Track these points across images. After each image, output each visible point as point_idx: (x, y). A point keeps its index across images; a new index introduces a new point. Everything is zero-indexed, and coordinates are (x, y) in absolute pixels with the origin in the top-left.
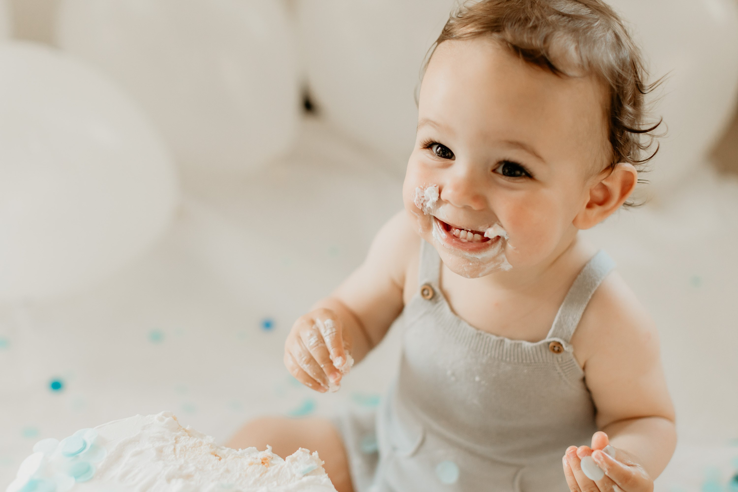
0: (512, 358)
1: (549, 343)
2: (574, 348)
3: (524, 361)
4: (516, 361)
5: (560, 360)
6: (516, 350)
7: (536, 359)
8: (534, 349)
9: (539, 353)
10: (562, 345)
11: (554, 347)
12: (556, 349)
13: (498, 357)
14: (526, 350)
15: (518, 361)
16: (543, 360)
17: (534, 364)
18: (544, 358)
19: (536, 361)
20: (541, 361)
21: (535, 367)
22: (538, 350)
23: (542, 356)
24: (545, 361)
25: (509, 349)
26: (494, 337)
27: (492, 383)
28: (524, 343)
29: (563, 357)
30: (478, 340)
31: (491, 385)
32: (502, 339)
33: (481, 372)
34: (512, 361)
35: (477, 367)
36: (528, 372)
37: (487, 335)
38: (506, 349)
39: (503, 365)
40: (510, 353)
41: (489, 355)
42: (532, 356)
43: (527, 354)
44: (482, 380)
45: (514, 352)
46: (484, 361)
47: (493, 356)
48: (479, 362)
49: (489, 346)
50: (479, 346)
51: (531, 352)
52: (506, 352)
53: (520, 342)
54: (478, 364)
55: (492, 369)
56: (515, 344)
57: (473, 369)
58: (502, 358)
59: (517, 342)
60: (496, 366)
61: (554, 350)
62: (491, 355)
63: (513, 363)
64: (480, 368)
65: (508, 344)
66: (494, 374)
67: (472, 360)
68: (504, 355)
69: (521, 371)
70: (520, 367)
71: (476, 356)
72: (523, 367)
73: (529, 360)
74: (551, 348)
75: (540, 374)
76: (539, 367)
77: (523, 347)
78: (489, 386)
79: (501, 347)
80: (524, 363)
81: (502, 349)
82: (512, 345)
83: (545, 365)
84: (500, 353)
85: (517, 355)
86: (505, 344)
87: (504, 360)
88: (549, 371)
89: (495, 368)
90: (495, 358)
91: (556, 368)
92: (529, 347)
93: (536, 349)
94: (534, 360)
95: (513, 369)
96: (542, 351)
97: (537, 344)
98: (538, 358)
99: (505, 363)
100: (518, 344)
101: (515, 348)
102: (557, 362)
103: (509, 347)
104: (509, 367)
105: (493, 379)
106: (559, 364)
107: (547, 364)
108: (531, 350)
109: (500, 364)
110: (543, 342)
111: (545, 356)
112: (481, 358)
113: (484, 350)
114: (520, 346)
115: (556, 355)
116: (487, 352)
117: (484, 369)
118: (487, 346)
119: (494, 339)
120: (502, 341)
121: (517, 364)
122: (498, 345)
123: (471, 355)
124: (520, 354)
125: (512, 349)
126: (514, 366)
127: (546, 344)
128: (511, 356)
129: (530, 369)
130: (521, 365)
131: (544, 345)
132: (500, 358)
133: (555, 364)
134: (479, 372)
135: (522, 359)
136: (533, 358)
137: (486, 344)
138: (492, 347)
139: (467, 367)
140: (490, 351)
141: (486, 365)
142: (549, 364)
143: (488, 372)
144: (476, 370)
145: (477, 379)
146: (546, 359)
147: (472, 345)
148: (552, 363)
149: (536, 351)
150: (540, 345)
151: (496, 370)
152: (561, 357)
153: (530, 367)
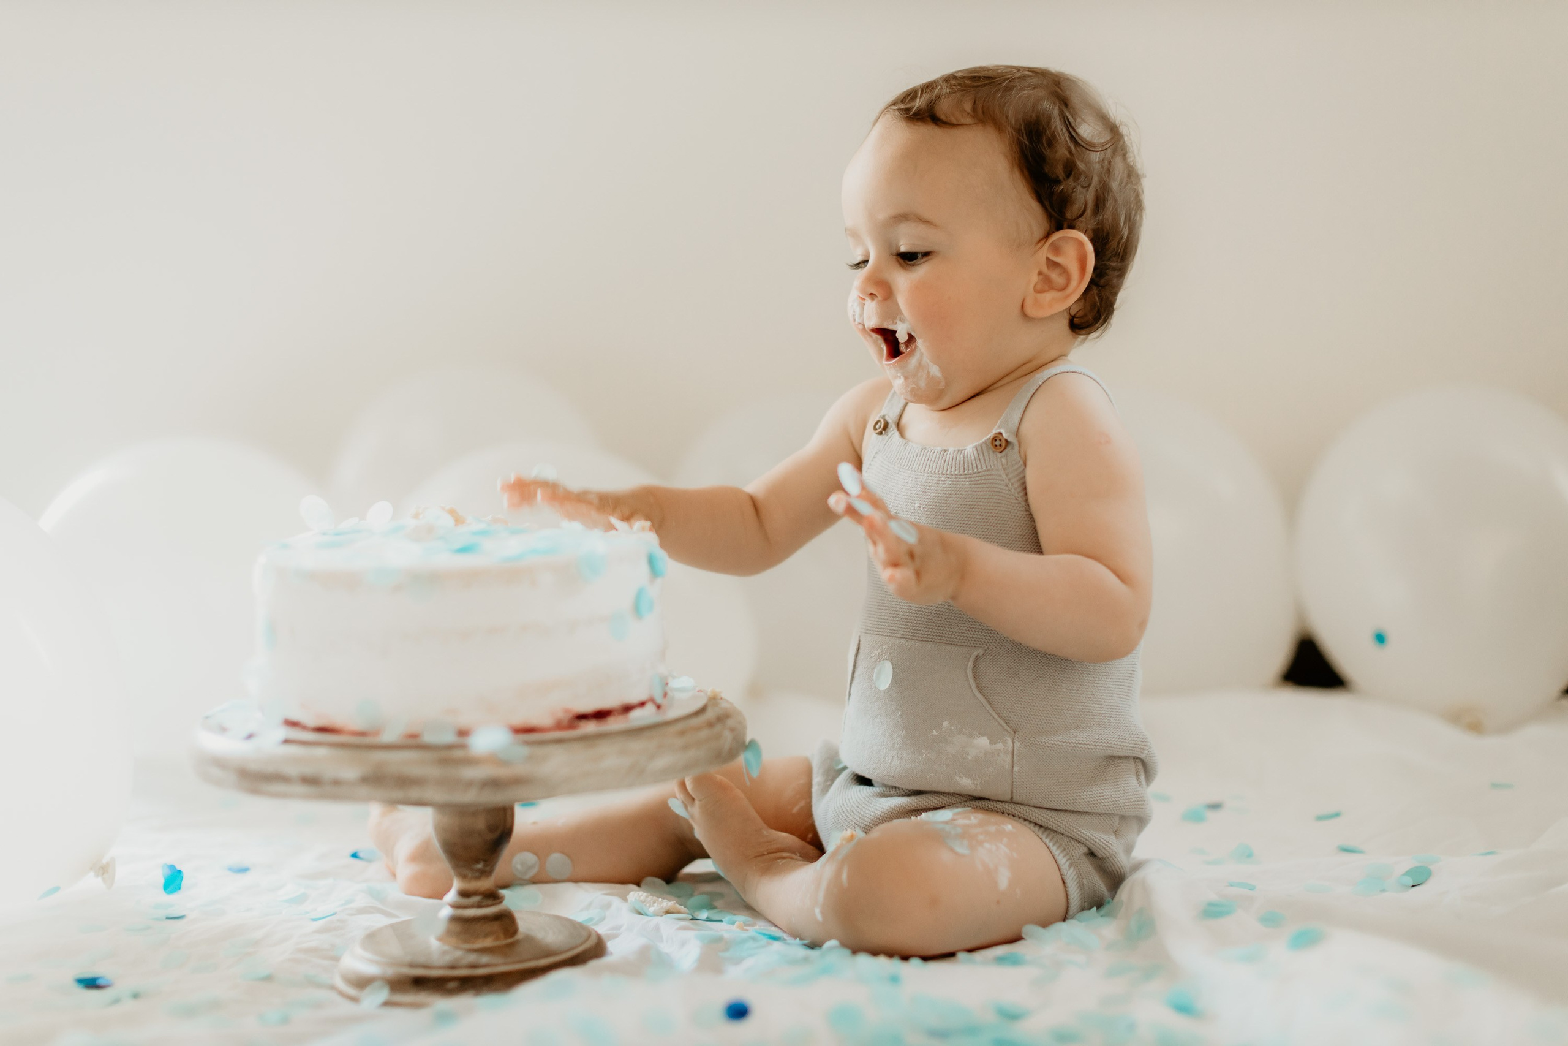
0: (953, 469)
1: (990, 440)
3: (966, 472)
4: (957, 472)
5: (1004, 461)
6: (958, 458)
7: (979, 467)
8: (975, 452)
9: (981, 457)
10: (1002, 435)
11: (996, 440)
12: (998, 443)
14: (969, 456)
15: (960, 472)
16: (987, 467)
17: (978, 475)
18: (987, 464)
19: (980, 470)
20: (984, 468)
21: (977, 479)
22: (980, 453)
23: (985, 460)
24: (989, 467)
25: (951, 459)
26: (938, 448)
27: (931, 506)
28: (967, 447)
29: (1008, 458)
30: (922, 457)
31: (931, 510)
32: (946, 449)
33: (921, 495)
34: (952, 473)
35: (917, 490)
36: (970, 485)
37: (932, 448)
38: (948, 459)
39: (943, 480)
40: (952, 464)
41: (929, 471)
42: (974, 462)
43: (970, 461)
44: (922, 505)
45: (956, 461)
46: (924, 481)
47: (933, 472)
48: (919, 482)
49: (931, 461)
50: (921, 465)
51: (973, 458)
52: (947, 463)
53: (963, 448)
54: (918, 486)
55: (931, 488)
56: (958, 450)
57: (913, 494)
58: (943, 471)
59: (961, 448)
60: (935, 483)
61: (996, 446)
62: (932, 470)
63: (953, 476)
64: (919, 491)
65: (951, 453)
66: (933, 494)
67: (912, 483)
68: (945, 468)
69: (963, 486)
70: (961, 480)
71: (917, 477)
72: (964, 479)
73: (972, 469)
74: (993, 444)
75: (985, 487)
76: (983, 478)
77: (966, 452)
78: (929, 513)
79: (943, 458)
80: (966, 474)
81: (944, 461)
82: (955, 452)
83: (989, 473)
84: (941, 467)
85: (959, 464)
86: (948, 453)
87: (944, 475)
88: (994, 483)
89: (935, 486)
90: (936, 474)
91: (1002, 477)
92: (971, 451)
93: (977, 452)
94: (977, 468)
95: (953, 484)
96: (985, 453)
97: (978, 443)
98: (981, 465)
99: (945, 477)
100: (961, 450)
101: (958, 455)
102: (1001, 467)
103: (951, 456)
104: (949, 482)
105: (932, 501)
106: (1004, 470)
107: (991, 471)
108: (972, 454)
109: (940, 481)
110: (984, 439)
111: (988, 459)
112: (921, 478)
113: (925, 468)
114: (963, 451)
115: (1000, 455)
116: (928, 468)
117: (923, 490)
118: (929, 461)
119: (938, 450)
120: (945, 451)
121: (958, 477)
122: (940, 457)
123: (912, 477)
124: (962, 463)
125: (954, 457)
126: (954, 480)
127: (988, 442)
128: (952, 467)
129: (973, 482)
130: (963, 476)
131: (985, 444)
132: (940, 472)
133: (1000, 470)
134: (919, 495)
135: (964, 469)
136: (975, 465)
137: (928, 459)
138: (934, 461)
139: (907, 494)
140: (930, 466)
141: (926, 485)
142: (993, 472)
143: (927, 493)
144: (916, 493)
145: (917, 506)
146: (989, 465)
147: (915, 465)
148: (996, 470)
149: (978, 454)
150: (981, 444)
151: (936, 488)
152: (1005, 457)
153: (973, 479)
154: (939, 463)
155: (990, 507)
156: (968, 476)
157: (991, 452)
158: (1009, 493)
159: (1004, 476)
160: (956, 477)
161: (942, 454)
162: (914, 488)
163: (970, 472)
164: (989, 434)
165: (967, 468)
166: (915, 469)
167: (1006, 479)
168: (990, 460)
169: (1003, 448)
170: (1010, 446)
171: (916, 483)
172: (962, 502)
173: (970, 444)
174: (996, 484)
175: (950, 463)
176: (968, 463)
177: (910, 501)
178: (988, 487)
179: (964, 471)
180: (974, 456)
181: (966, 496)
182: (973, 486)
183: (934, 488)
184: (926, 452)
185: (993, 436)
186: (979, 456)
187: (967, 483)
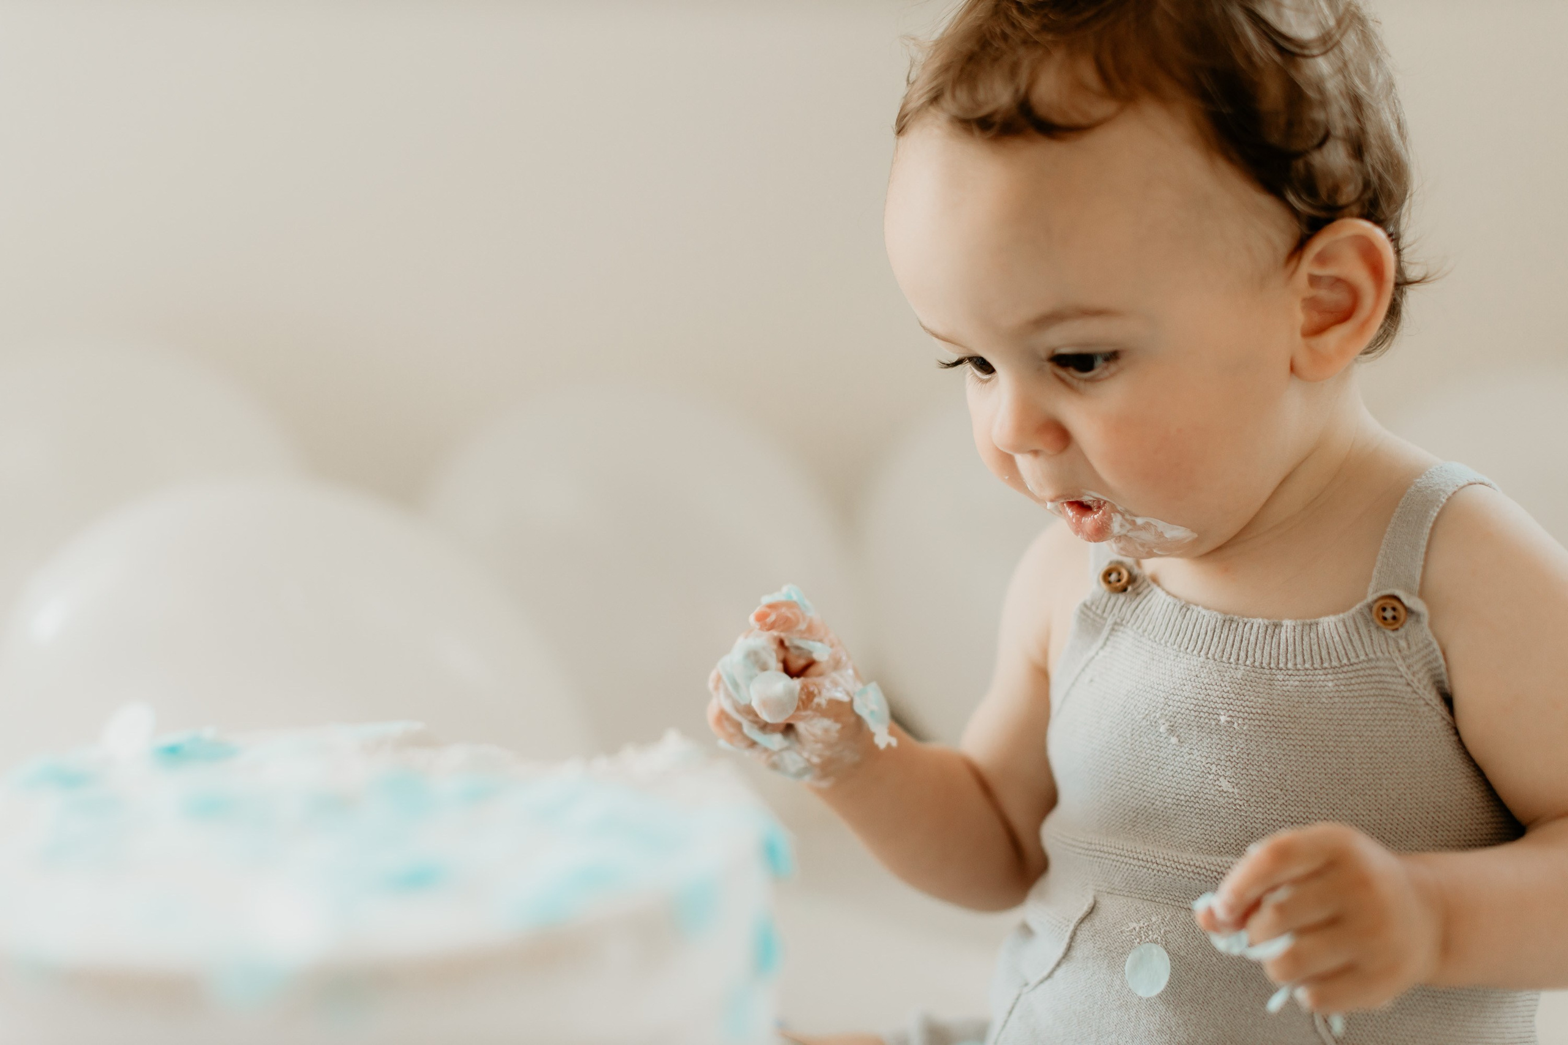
1: (1370, 607)
2: (1428, 606)
3: (1326, 665)
4: (1307, 666)
5: (1403, 644)
6: (1306, 639)
7: (1352, 655)
8: (1342, 630)
9: (1355, 638)
10: (1400, 603)
11: (1385, 608)
12: (1389, 614)
14: (1328, 635)
16: (1367, 655)
17: (1350, 668)
18: (1367, 650)
19: (1352, 660)
20: (1363, 657)
21: (1351, 675)
22: (1352, 630)
23: (1363, 643)
24: (1372, 656)
25: (1291, 640)
26: (1260, 620)
27: (1257, 722)
28: (1321, 620)
29: (1409, 638)
30: (1226, 634)
31: (1257, 728)
32: (1276, 621)
33: (1231, 700)
34: (1299, 666)
35: (1221, 690)
36: (1337, 688)
37: (1246, 620)
38: (1285, 641)
39: (1281, 679)
40: (1295, 650)
41: (1248, 663)
42: (1341, 647)
43: (1331, 645)
44: (1235, 719)
45: (1303, 644)
46: (1239, 677)
47: (1257, 664)
48: (1227, 678)
49: (1248, 644)
50: (1228, 649)
51: (1337, 639)
52: (1285, 648)
53: (1313, 621)
54: (1225, 683)
55: (1257, 690)
56: (1303, 625)
57: (1212, 697)
58: (1278, 663)
59: (1308, 621)
60: (1265, 683)
61: (1385, 618)
62: (1254, 661)
63: (1301, 672)
64: (1228, 692)
65: (1289, 630)
66: (1260, 700)
67: (1211, 677)
68: (1281, 657)
69: (1322, 688)
70: (1318, 679)
71: (1220, 669)
72: (1324, 677)
73: (1337, 659)
74: (1378, 616)
75: (1366, 690)
76: (1361, 673)
77: (1320, 629)
78: (1252, 733)
79: (1274, 639)
80: (1326, 668)
81: (1277, 644)
82: (1299, 629)
83: (1372, 665)
84: (1272, 654)
85: (1309, 651)
86: (1283, 630)
87: (1281, 670)
88: (1384, 682)
89: (1264, 688)
90: (1264, 668)
91: (1398, 670)
92: (1332, 626)
93: (1346, 628)
94: (1348, 657)
95: (1302, 686)
96: (1361, 631)
97: (1346, 614)
98: (1355, 651)
99: (1285, 673)
100: (1310, 625)
101: (1304, 635)
102: (1397, 654)
103: (1290, 635)
104: (1293, 682)
105: (1259, 711)
106: (1404, 659)
107: (1376, 662)
108: (1335, 632)
109: (1274, 680)
110: (1358, 606)
111: (1369, 641)
112: (1232, 671)
113: (1239, 655)
114: (1314, 627)
115: (1392, 634)
116: (1245, 657)
117: (1236, 692)
118: (1245, 643)
119: (1260, 624)
120: (1276, 626)
121: (1312, 673)
122: (1267, 637)
123: (1209, 668)
124: (1315, 647)
125: (1296, 638)
126: (1303, 678)
127: (1366, 611)
128: (1295, 656)
129: (1341, 681)
130: (1321, 672)
131: (1362, 614)
132: (1272, 665)
133: (1395, 660)
134: (1226, 700)
135: (1321, 659)
136: (1343, 652)
137: (1242, 641)
138: (1256, 644)
139: (1198, 695)
140: (1250, 653)
141: (1243, 683)
142: (1381, 664)
143: (1247, 697)
144: (1220, 696)
145: (1223, 719)
146: (1371, 651)
147: (1213, 648)
148: (1387, 659)
149: (1348, 632)
150: (1353, 615)
151: (1266, 691)
152: (1404, 636)
153: (1341, 676)
154: (1267, 648)
155: (1377, 722)
156: (1330, 671)
157: (1372, 628)
158: (1415, 696)
159: (1403, 669)
160: (1307, 673)
161: (1270, 631)
162: (1216, 687)
163: (1335, 663)
164: (1365, 597)
165: (1327, 657)
166: (1214, 655)
167: (1407, 674)
168: (1372, 643)
169: (1400, 622)
170: (1414, 618)
171: (1220, 679)
172: (1321, 715)
173: (1327, 614)
174: (1388, 683)
175: (1290, 649)
176: (1328, 648)
177: (1206, 709)
178: (1372, 688)
179: (1322, 663)
180: (1340, 636)
181: (1330, 705)
182: (1342, 687)
183: (1261, 690)
184: (1234, 626)
185: (1376, 601)
186: (1351, 635)
187: (1330, 684)
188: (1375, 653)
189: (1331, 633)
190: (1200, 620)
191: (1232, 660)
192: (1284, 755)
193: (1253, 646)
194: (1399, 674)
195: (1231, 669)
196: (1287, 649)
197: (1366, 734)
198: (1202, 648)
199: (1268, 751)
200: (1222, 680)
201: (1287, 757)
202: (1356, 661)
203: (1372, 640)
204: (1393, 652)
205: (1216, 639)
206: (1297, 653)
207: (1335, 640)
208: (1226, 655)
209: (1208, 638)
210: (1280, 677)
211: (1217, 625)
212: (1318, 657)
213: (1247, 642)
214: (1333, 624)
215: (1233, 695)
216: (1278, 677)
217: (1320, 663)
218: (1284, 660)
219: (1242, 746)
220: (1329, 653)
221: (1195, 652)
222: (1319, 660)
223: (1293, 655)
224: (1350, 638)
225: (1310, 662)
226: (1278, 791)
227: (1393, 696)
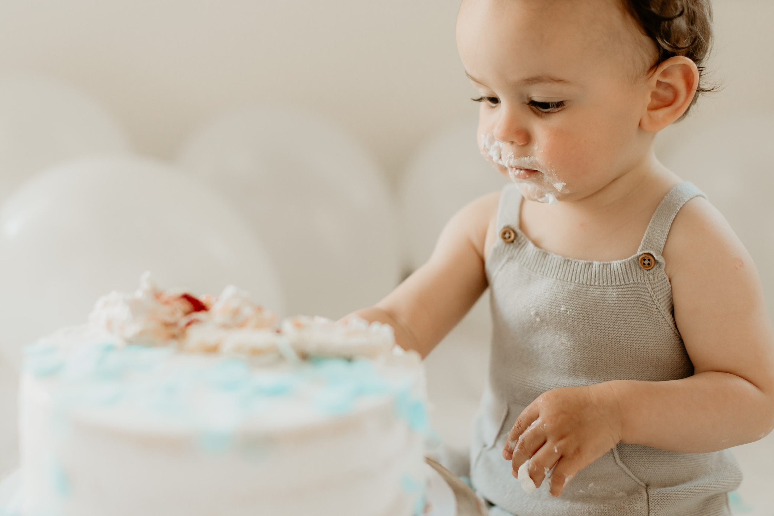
0: (601, 281)
1: (638, 258)
2: (666, 261)
3: (614, 284)
4: (605, 284)
5: (651, 277)
6: (605, 271)
7: (626, 280)
8: (623, 267)
9: (629, 272)
10: (652, 256)
11: (645, 260)
12: (647, 262)
13: (587, 282)
14: (615, 270)
15: (607, 283)
16: (633, 281)
17: (625, 287)
18: (634, 278)
19: (626, 283)
20: (631, 282)
21: (625, 290)
22: (628, 267)
23: (632, 275)
24: (636, 281)
25: (597, 272)
26: (583, 261)
27: (579, 311)
28: (613, 262)
29: (655, 275)
30: (566, 267)
31: (578, 314)
32: (590, 262)
33: (568, 301)
34: (601, 284)
35: (563, 295)
36: (617, 296)
37: (575, 260)
38: (594, 272)
39: (592, 290)
40: (599, 276)
41: (576, 281)
42: (622, 276)
43: (617, 274)
44: (568, 309)
45: (603, 274)
46: (572, 289)
47: (580, 282)
48: (566, 290)
49: (577, 272)
50: (567, 275)
51: (620, 272)
52: (594, 275)
53: (608, 262)
54: (565, 292)
55: (580, 296)
56: (604, 265)
57: (558, 299)
58: (591, 282)
59: (606, 263)
60: (584, 292)
61: (644, 264)
62: (579, 281)
63: (602, 287)
64: (566, 297)
65: (596, 266)
66: (581, 301)
67: (558, 289)
68: (592, 279)
69: (610, 296)
70: (609, 291)
71: (563, 284)
72: (612, 290)
73: (619, 282)
74: (641, 262)
75: (631, 298)
76: (630, 289)
77: (612, 267)
78: (576, 317)
79: (589, 271)
80: (613, 286)
81: (591, 273)
82: (601, 266)
83: (636, 286)
84: (588, 278)
85: (606, 277)
86: (594, 266)
87: (592, 285)
88: (640, 294)
89: (583, 295)
90: (584, 284)
91: (648, 290)
92: (619, 266)
93: (626, 267)
94: (624, 281)
95: (601, 294)
96: (632, 269)
97: (626, 260)
98: (628, 278)
99: (594, 287)
100: (607, 264)
101: (604, 269)
102: (648, 282)
103: (597, 269)
104: (598, 292)
105: (580, 307)
106: (651, 284)
107: (638, 285)
108: (620, 268)
109: (588, 290)
110: (632, 257)
111: (636, 274)
112: (568, 286)
113: (572, 278)
114: (609, 266)
115: (647, 272)
116: (574, 279)
117: (570, 297)
118: (575, 272)
119: (582, 263)
120: (590, 264)
121: (607, 288)
122: (586, 269)
123: (558, 285)
124: (609, 276)
125: (600, 271)
126: (603, 290)
127: (636, 260)
128: (599, 279)
129: (620, 293)
130: (611, 288)
131: (634, 261)
132: (588, 283)
133: (647, 284)
134: (565, 301)
135: (612, 281)
136: (622, 278)
137: (573, 271)
138: (580, 273)
139: (552, 298)
140: (577, 277)
141: (573, 293)
142: (640, 285)
143: (575, 300)
144: (562, 298)
145: (562, 309)
146: (636, 279)
147: (559, 274)
148: (643, 284)
149: (626, 269)
150: (629, 261)
151: (584, 297)
152: (652, 274)
153: (620, 290)
154: (585, 275)
155: (634, 314)
156: (615, 287)
157: (638, 268)
158: (652, 303)
160: (605, 288)
161: (587, 266)
162: (560, 294)
163: (618, 283)
164: (636, 252)
165: (614, 280)
166: (560, 278)
167: (651, 292)
168: (637, 275)
169: (652, 267)
170: (658, 265)
171: (562, 290)
172: (609, 310)
173: (616, 260)
174: (642, 295)
175: (597, 276)
176: (615, 276)
177: (555, 304)
178: (634, 297)
179: (612, 283)
180: (622, 271)
181: (613, 305)
182: (620, 296)
183: (582, 296)
184: (570, 263)
185: (640, 256)
186: (627, 270)
187: (615, 294)
188: (637, 280)
189: (617, 269)
190: (553, 260)
191: (569, 280)
192: (590, 329)
193: (579, 273)
194: (648, 291)
195: (567, 285)
196: (595, 276)
197: (628, 320)
198: (554, 274)
199: (583, 326)
200: (563, 291)
201: (591, 329)
202: (628, 283)
203: (637, 274)
204: (646, 281)
205: (561, 270)
206: (600, 277)
207: (619, 272)
208: (566, 278)
209: (557, 269)
210: (591, 289)
211: (561, 263)
212: (610, 280)
213: (576, 271)
214: (619, 265)
215: (568, 298)
216: (590, 289)
217: (611, 283)
218: (594, 281)
219: (571, 323)
220: (615, 279)
221: (551, 276)
222: (610, 282)
223: (598, 279)
224: (626, 271)
225: (606, 283)
226: (587, 344)
227: (643, 302)
